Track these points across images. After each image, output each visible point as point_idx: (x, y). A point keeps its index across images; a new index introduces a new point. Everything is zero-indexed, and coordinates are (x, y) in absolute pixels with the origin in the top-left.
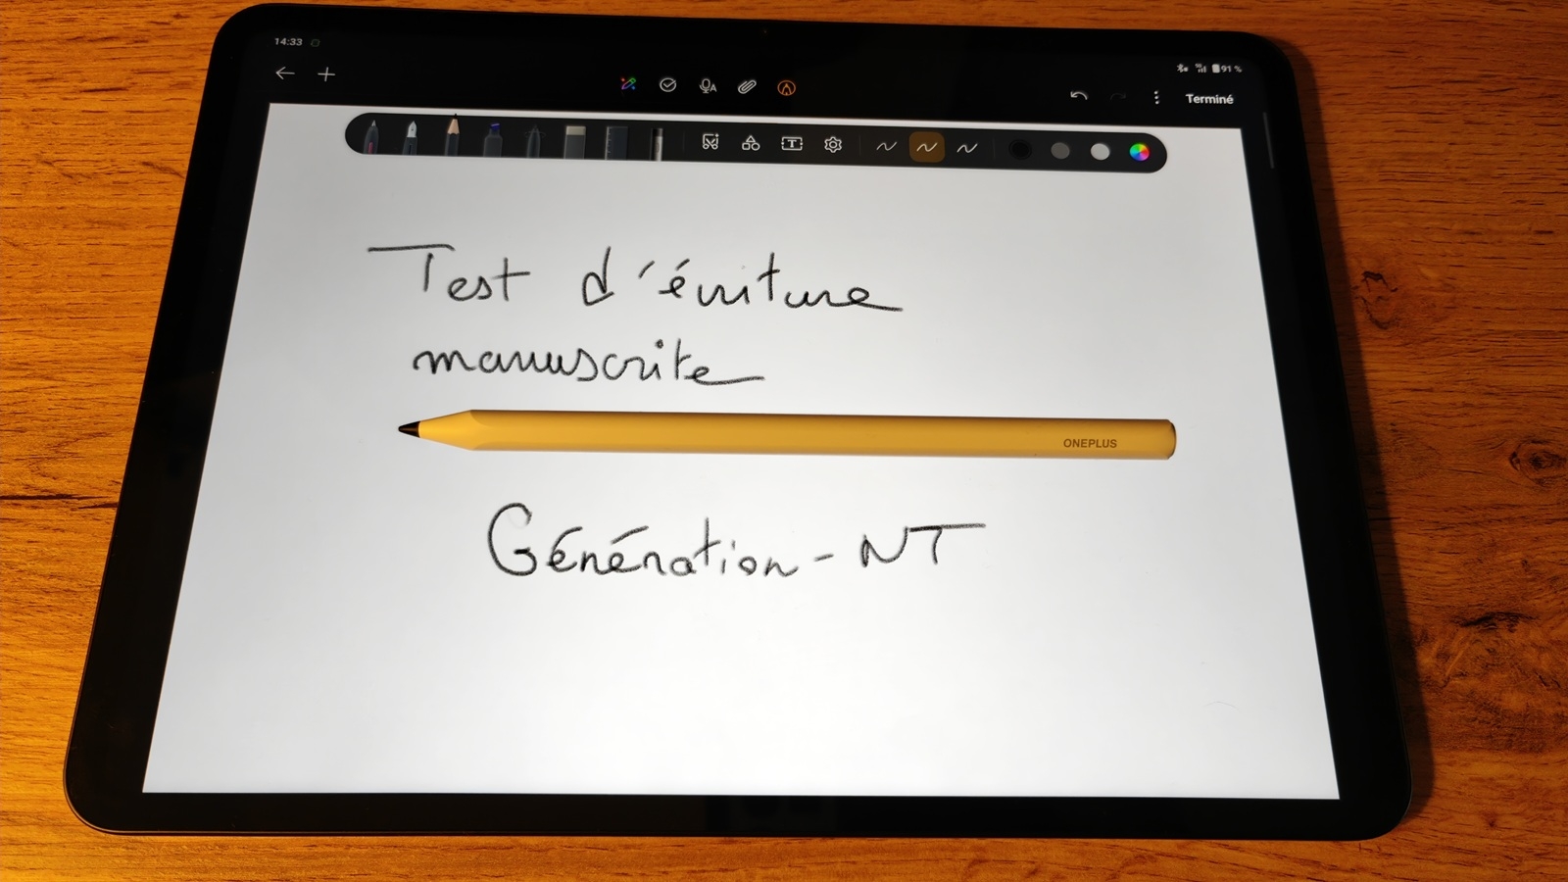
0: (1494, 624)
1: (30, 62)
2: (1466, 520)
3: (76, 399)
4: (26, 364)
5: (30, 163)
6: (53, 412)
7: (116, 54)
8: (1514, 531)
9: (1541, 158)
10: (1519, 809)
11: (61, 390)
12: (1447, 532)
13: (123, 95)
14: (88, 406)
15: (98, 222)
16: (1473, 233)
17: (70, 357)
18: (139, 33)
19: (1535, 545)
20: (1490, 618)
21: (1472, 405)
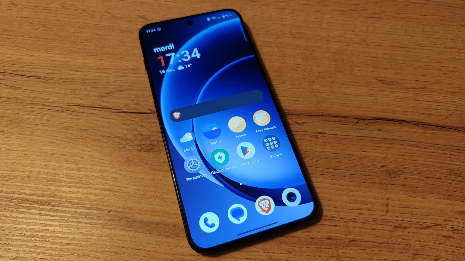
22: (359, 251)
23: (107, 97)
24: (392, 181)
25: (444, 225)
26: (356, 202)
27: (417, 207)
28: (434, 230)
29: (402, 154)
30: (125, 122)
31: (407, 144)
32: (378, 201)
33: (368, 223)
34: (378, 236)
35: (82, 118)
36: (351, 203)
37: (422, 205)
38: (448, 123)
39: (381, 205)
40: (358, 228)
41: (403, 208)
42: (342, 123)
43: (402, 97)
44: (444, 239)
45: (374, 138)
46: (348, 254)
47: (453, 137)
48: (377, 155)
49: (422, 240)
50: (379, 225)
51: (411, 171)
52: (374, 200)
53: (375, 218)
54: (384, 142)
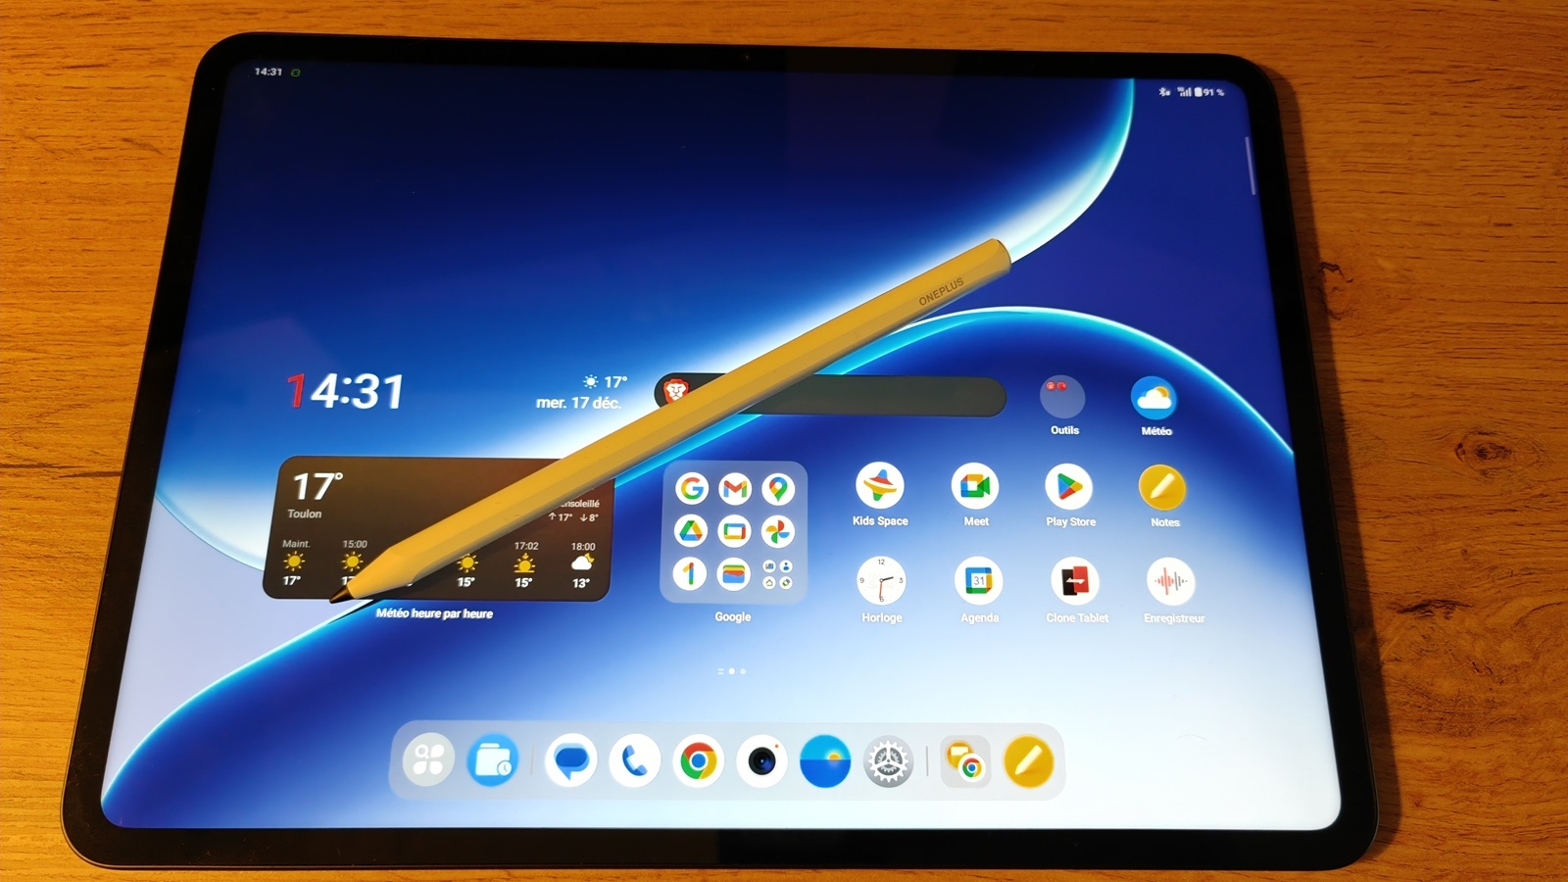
0: (1431, 612)
1: (14, 38)
2: (1409, 510)
3: (56, 371)
4: (9, 336)
5: (14, 139)
6: (35, 383)
7: (98, 31)
8: (1455, 520)
9: (1505, 150)
10: (1446, 790)
11: (43, 362)
12: (1389, 521)
13: (104, 72)
14: (68, 378)
15: (79, 198)
16: (1432, 225)
17: (51, 330)
18: (121, 10)
19: (1476, 535)
20: (1426, 605)
21: (1420, 396)
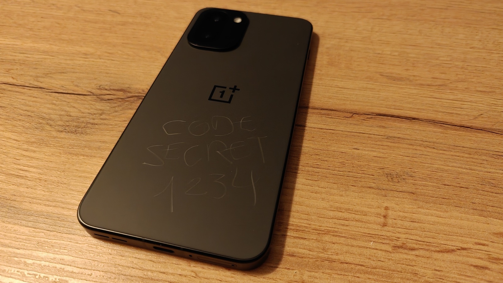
22: (335, 276)
23: (44, 77)
24: (394, 187)
25: (474, 250)
26: (339, 210)
27: (431, 223)
28: (459, 255)
29: (411, 156)
30: (54, 102)
31: (418, 145)
32: (373, 210)
33: (355, 239)
34: (368, 257)
35: (6, 96)
36: (332, 211)
37: (440, 220)
38: (478, 123)
39: (376, 216)
40: (337, 243)
41: (410, 223)
42: (330, 117)
43: (413, 94)
44: (475, 269)
45: (373, 136)
46: (317, 278)
47: (486, 139)
48: (375, 154)
49: (438, 268)
50: (370, 242)
51: (423, 175)
52: (365, 209)
53: (365, 232)
54: (386, 140)
